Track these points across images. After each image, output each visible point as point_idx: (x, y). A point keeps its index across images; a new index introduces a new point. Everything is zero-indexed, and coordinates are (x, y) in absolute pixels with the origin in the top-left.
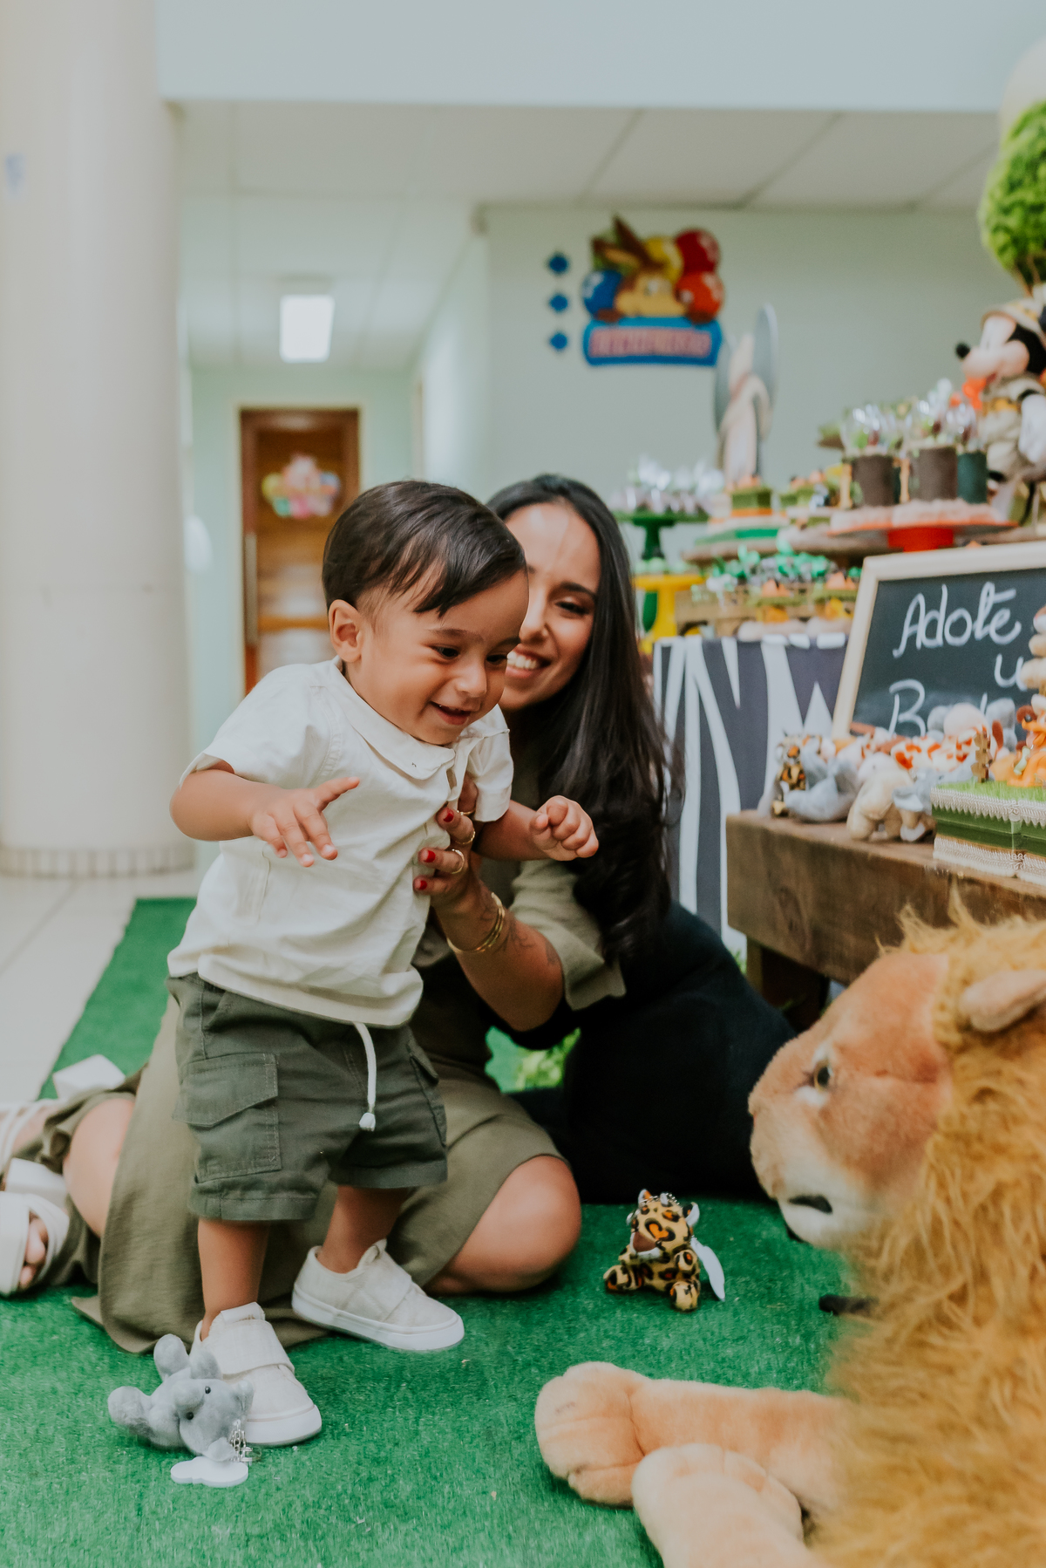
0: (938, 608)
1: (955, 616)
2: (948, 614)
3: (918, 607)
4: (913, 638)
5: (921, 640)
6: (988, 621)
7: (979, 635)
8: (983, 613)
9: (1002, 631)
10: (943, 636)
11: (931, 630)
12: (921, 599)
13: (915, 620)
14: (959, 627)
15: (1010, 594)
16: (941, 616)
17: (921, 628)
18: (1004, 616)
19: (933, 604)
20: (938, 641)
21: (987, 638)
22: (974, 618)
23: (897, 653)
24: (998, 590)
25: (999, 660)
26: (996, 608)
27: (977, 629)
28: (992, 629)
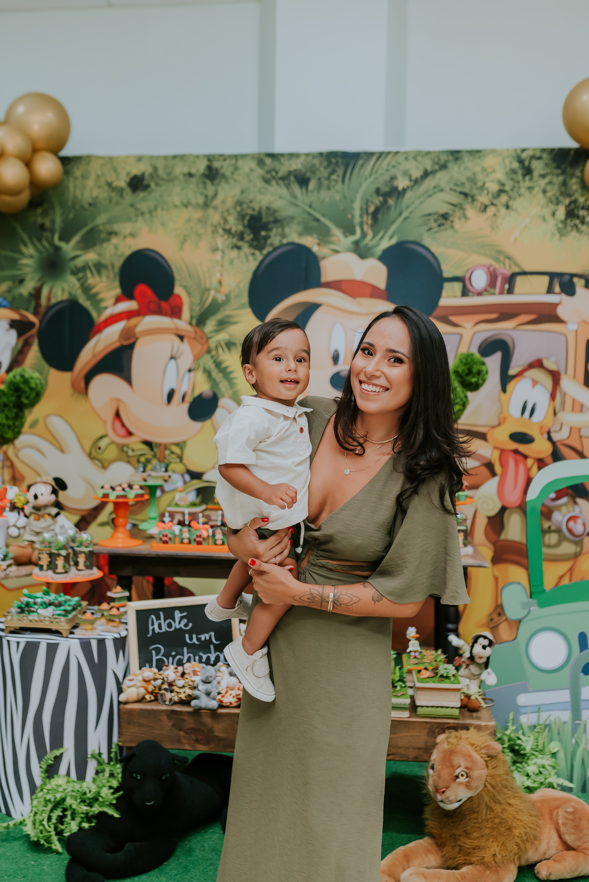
0: (160, 619)
1: (168, 621)
2: (165, 620)
3: (152, 619)
4: (153, 630)
5: (157, 630)
6: (180, 623)
7: (178, 627)
8: (177, 620)
9: (186, 625)
10: (165, 628)
11: (160, 627)
12: (153, 617)
13: (153, 624)
14: (169, 625)
15: (185, 614)
16: (162, 621)
17: (156, 627)
18: (185, 621)
19: (158, 618)
20: (163, 630)
21: (181, 628)
22: (175, 622)
23: (149, 636)
24: (181, 613)
25: (187, 636)
26: (182, 618)
27: (176, 625)
28: (182, 625)
